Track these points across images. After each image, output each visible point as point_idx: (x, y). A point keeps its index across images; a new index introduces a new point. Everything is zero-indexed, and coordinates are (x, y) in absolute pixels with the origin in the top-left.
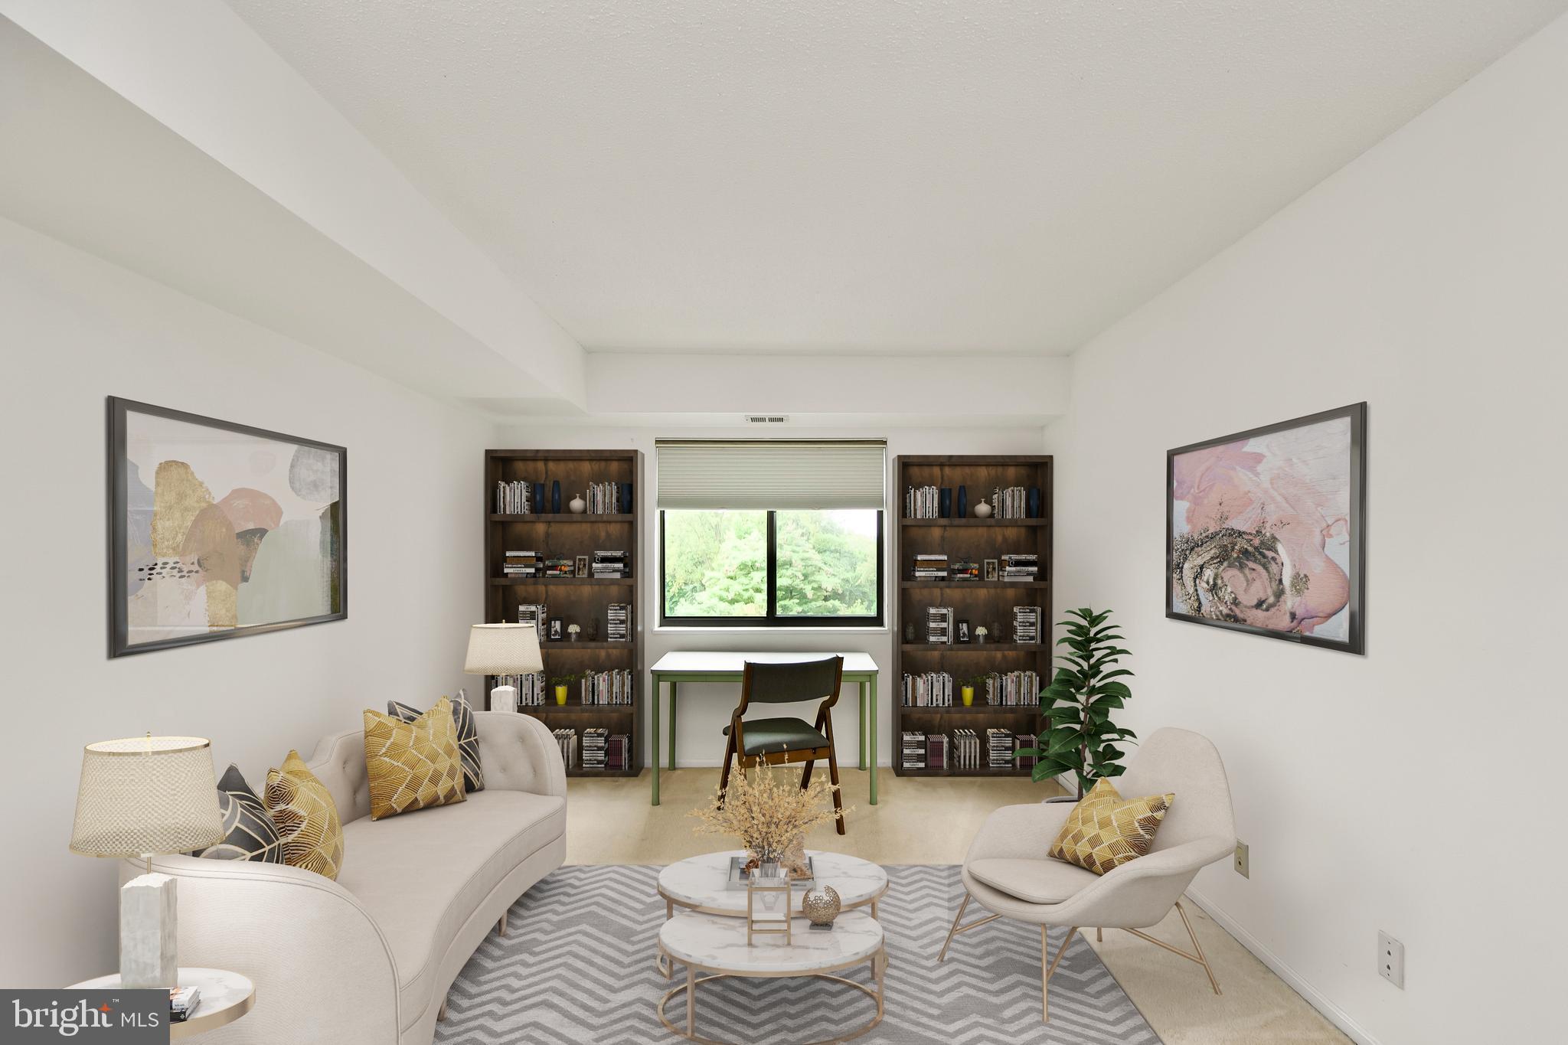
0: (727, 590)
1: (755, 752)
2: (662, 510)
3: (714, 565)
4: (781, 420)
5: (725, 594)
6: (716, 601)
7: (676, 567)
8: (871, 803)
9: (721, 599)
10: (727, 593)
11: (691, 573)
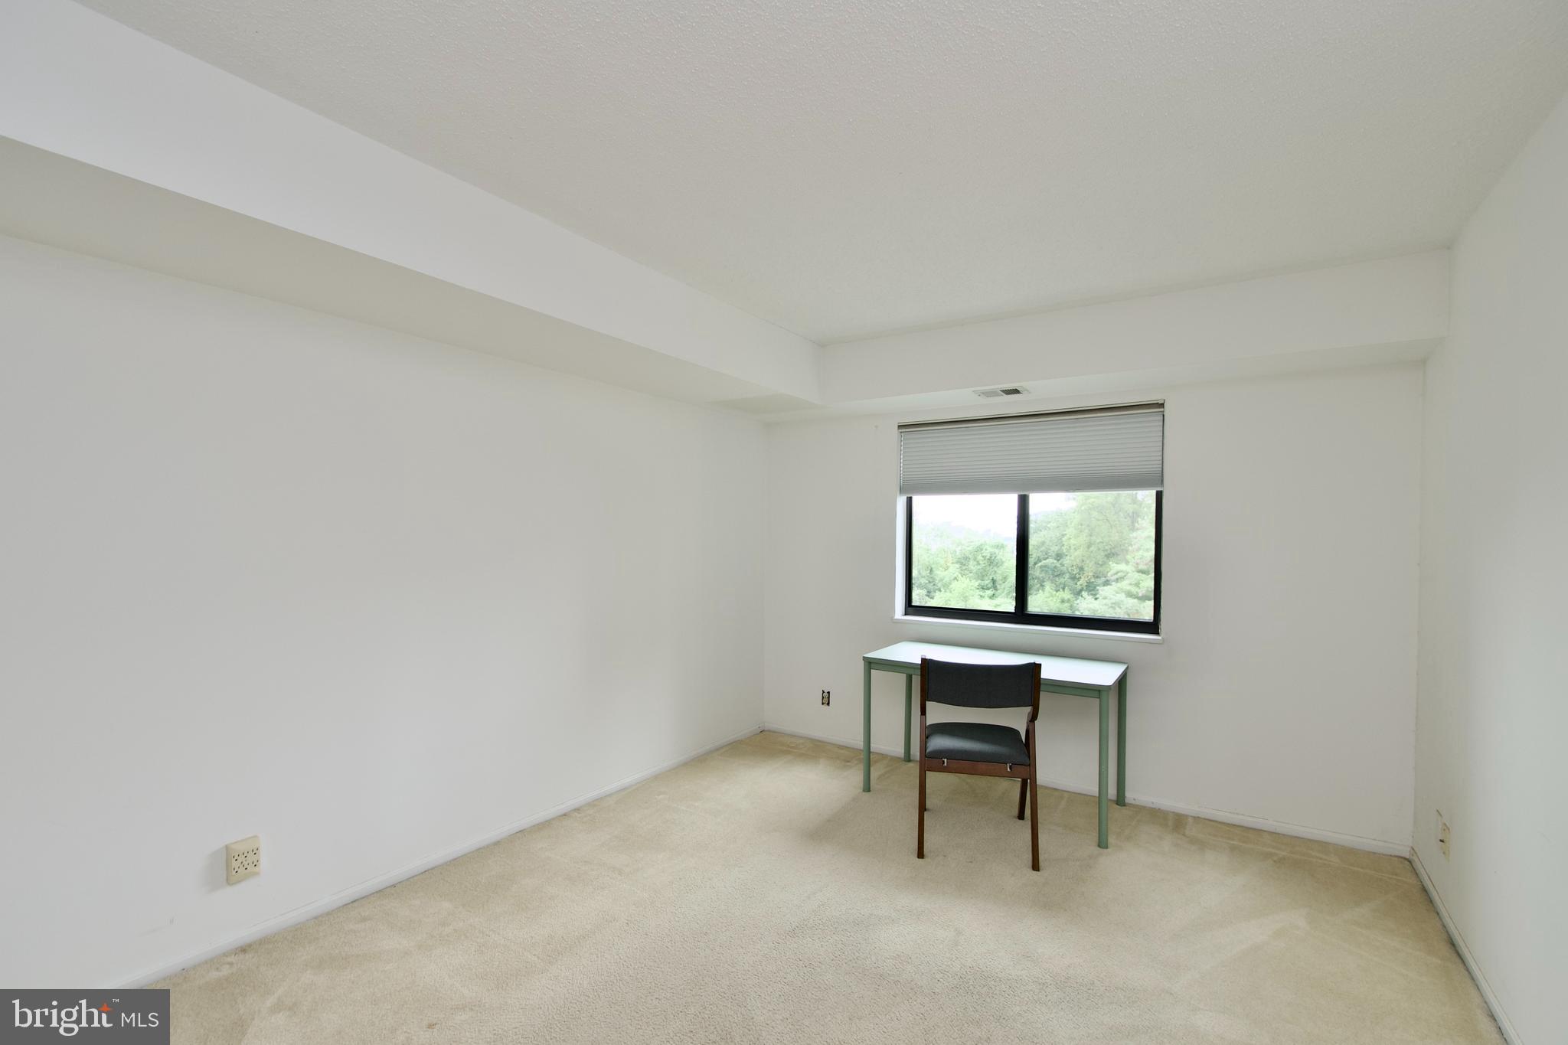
0: (1137, 585)
1: (939, 754)
2: (909, 496)
3: (1129, 557)
4: (1016, 391)
5: (1134, 590)
6: (1122, 597)
7: (1084, 559)
8: (1099, 846)
9: (1130, 595)
10: (1137, 590)
11: (1102, 565)
